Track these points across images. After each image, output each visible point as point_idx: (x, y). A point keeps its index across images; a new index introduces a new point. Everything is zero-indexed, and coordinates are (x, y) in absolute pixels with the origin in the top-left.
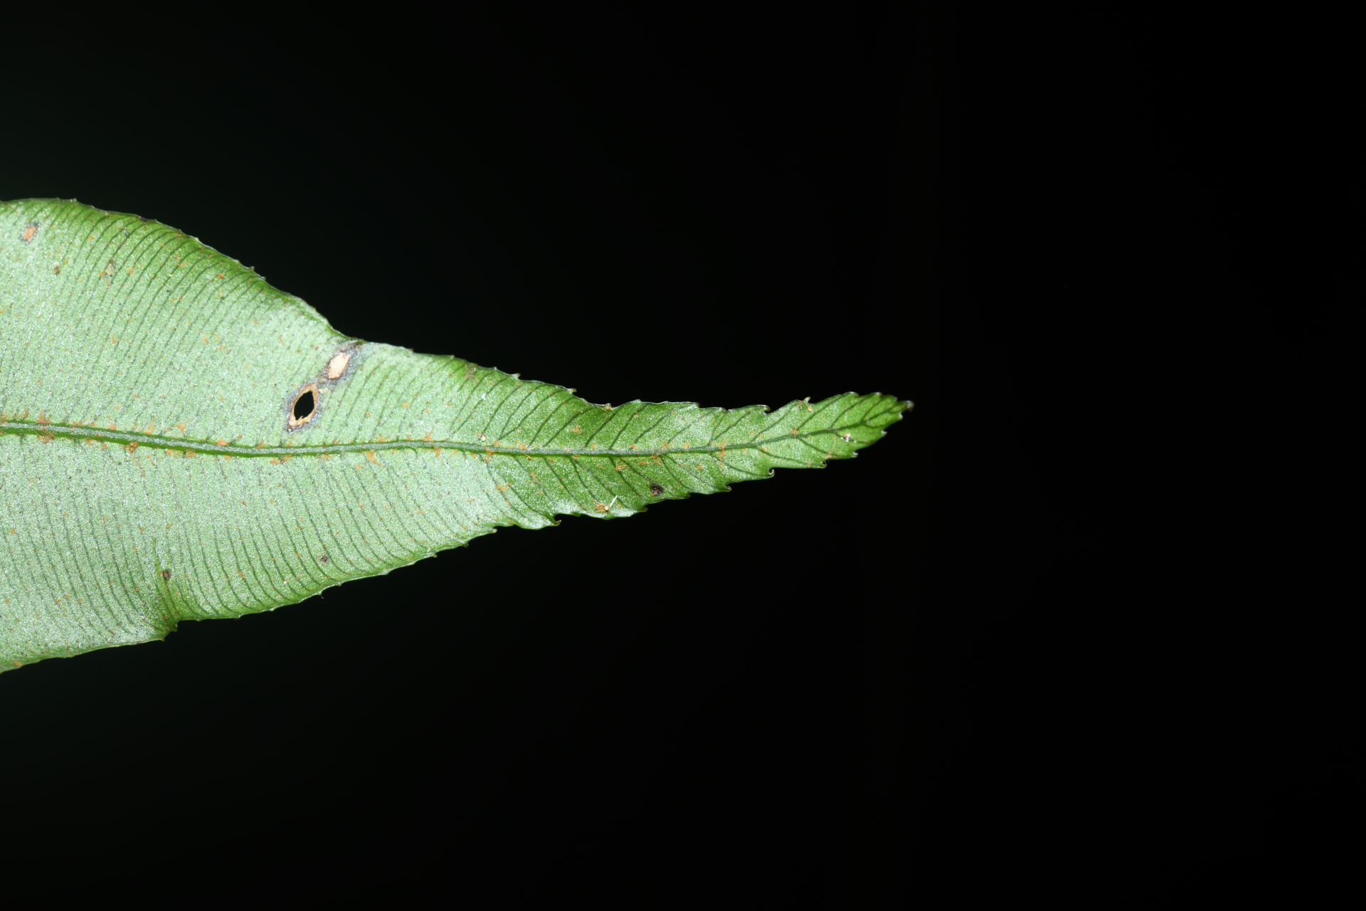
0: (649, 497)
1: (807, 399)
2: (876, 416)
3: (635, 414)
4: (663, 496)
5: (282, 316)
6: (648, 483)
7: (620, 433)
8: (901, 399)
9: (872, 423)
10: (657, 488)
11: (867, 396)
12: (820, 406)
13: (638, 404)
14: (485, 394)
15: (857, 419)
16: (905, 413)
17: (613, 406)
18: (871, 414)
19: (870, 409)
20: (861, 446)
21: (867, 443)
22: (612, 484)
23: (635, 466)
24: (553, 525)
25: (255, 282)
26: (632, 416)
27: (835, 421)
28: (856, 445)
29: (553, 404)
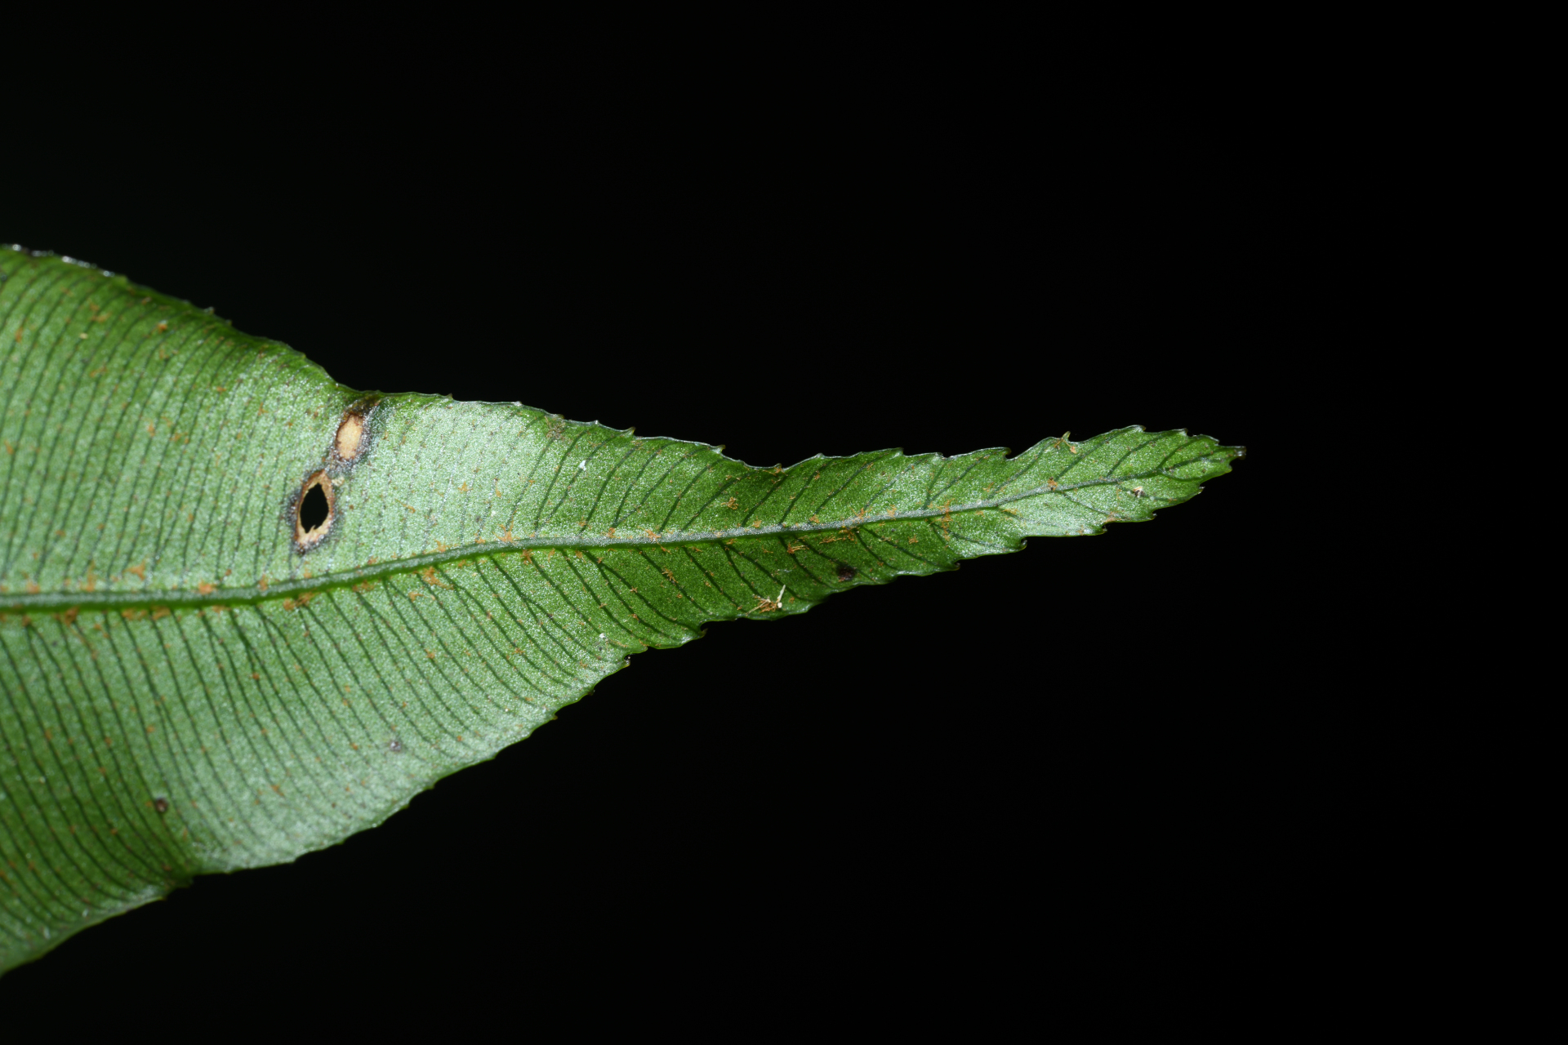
0: (836, 585)
1: (1067, 435)
2: (1184, 463)
3: (815, 474)
4: (856, 581)
5: (256, 374)
6: (834, 566)
7: (794, 502)
8: (1225, 442)
9: (1178, 473)
10: (844, 570)
11: (1166, 432)
12: (1088, 445)
13: (819, 461)
14: (584, 462)
15: (1152, 465)
16: (1235, 463)
17: (784, 466)
18: (1173, 460)
19: (1173, 453)
20: (1162, 505)
21: (1172, 501)
22: (778, 572)
23: (817, 545)
24: (699, 637)
25: (214, 330)
26: (812, 477)
27: (1115, 467)
28: (1152, 503)
29: (691, 469)
